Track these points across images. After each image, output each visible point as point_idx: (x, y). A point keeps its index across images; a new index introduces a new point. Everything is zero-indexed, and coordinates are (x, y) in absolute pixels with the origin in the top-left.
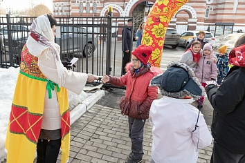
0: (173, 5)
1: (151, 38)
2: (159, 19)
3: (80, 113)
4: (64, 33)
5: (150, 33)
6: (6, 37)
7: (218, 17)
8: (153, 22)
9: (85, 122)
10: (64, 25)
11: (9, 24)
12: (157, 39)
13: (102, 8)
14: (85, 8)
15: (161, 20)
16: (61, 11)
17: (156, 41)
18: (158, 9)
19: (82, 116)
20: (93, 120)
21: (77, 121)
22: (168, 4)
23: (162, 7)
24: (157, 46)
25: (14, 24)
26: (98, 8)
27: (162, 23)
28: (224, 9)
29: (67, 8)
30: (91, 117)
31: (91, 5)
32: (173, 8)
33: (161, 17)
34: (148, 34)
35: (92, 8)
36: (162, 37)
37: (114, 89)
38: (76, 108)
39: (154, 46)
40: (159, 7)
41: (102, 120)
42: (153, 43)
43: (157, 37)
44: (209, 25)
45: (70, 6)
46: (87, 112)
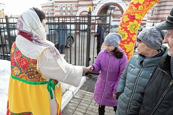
0: (148, 3)
1: (126, 34)
2: (134, 16)
3: (68, 99)
4: (51, 30)
5: (126, 29)
6: (6, 33)
7: (160, 16)
8: (129, 19)
9: (73, 108)
10: (51, 24)
11: (7, 23)
12: (131, 34)
13: (77, 11)
14: (65, 11)
15: (136, 18)
16: (48, 14)
17: (131, 36)
18: (134, 8)
19: (70, 102)
20: (79, 106)
21: (66, 108)
22: (144, 3)
23: (137, 5)
24: (131, 40)
25: (12, 23)
26: (74, 11)
27: (137, 20)
28: (165, 10)
29: (51, 12)
30: (78, 103)
31: (69, 9)
32: (148, 6)
33: (136, 14)
34: (123, 30)
35: (69, 11)
36: (136, 32)
37: (93, 75)
38: (65, 95)
39: (129, 40)
40: (135, 5)
41: (87, 106)
42: (128, 38)
43: (132, 32)
44: (154, 22)
45: (53, 10)
46: (74, 98)
